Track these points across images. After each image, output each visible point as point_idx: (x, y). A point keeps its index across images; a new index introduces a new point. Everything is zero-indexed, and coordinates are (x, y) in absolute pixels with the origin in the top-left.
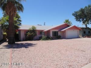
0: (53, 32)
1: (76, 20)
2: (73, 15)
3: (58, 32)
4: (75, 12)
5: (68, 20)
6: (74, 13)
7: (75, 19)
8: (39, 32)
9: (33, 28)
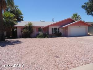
0: (52, 28)
1: (88, 14)
2: (83, 7)
3: (58, 28)
4: (85, 3)
5: (77, 14)
6: (84, 5)
7: (86, 12)
8: (37, 28)
9: (29, 25)
